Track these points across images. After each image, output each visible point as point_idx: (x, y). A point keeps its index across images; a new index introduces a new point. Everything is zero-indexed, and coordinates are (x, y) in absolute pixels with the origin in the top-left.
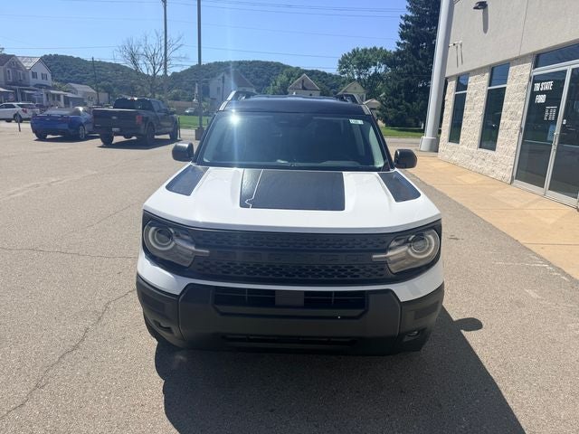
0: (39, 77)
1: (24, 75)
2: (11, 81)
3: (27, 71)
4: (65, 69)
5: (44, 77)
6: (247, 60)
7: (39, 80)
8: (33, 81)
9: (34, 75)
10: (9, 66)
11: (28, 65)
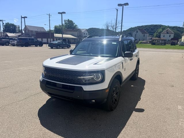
0: (85, 34)
1: (82, 34)
2: (79, 35)
3: (83, 33)
4: (94, 32)
5: (86, 34)
6: (149, 25)
7: (85, 35)
8: (84, 35)
9: (84, 34)
10: (79, 32)
11: (83, 31)
